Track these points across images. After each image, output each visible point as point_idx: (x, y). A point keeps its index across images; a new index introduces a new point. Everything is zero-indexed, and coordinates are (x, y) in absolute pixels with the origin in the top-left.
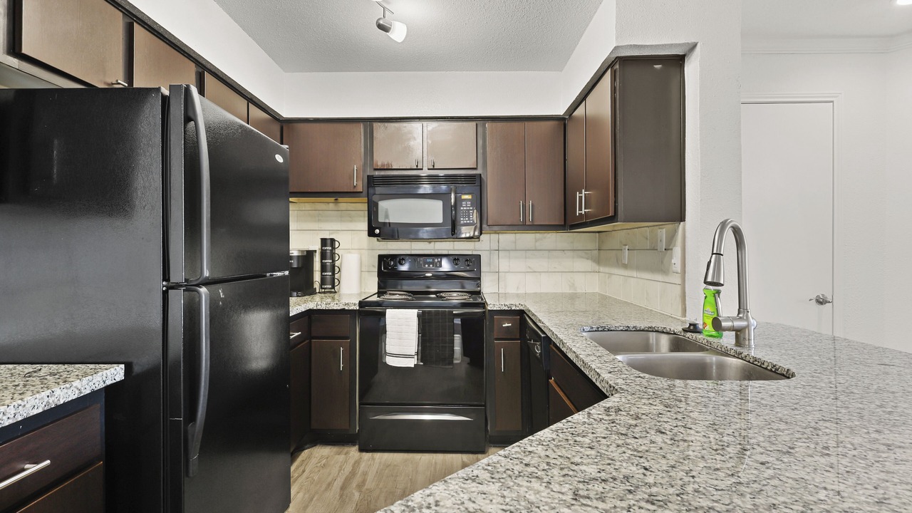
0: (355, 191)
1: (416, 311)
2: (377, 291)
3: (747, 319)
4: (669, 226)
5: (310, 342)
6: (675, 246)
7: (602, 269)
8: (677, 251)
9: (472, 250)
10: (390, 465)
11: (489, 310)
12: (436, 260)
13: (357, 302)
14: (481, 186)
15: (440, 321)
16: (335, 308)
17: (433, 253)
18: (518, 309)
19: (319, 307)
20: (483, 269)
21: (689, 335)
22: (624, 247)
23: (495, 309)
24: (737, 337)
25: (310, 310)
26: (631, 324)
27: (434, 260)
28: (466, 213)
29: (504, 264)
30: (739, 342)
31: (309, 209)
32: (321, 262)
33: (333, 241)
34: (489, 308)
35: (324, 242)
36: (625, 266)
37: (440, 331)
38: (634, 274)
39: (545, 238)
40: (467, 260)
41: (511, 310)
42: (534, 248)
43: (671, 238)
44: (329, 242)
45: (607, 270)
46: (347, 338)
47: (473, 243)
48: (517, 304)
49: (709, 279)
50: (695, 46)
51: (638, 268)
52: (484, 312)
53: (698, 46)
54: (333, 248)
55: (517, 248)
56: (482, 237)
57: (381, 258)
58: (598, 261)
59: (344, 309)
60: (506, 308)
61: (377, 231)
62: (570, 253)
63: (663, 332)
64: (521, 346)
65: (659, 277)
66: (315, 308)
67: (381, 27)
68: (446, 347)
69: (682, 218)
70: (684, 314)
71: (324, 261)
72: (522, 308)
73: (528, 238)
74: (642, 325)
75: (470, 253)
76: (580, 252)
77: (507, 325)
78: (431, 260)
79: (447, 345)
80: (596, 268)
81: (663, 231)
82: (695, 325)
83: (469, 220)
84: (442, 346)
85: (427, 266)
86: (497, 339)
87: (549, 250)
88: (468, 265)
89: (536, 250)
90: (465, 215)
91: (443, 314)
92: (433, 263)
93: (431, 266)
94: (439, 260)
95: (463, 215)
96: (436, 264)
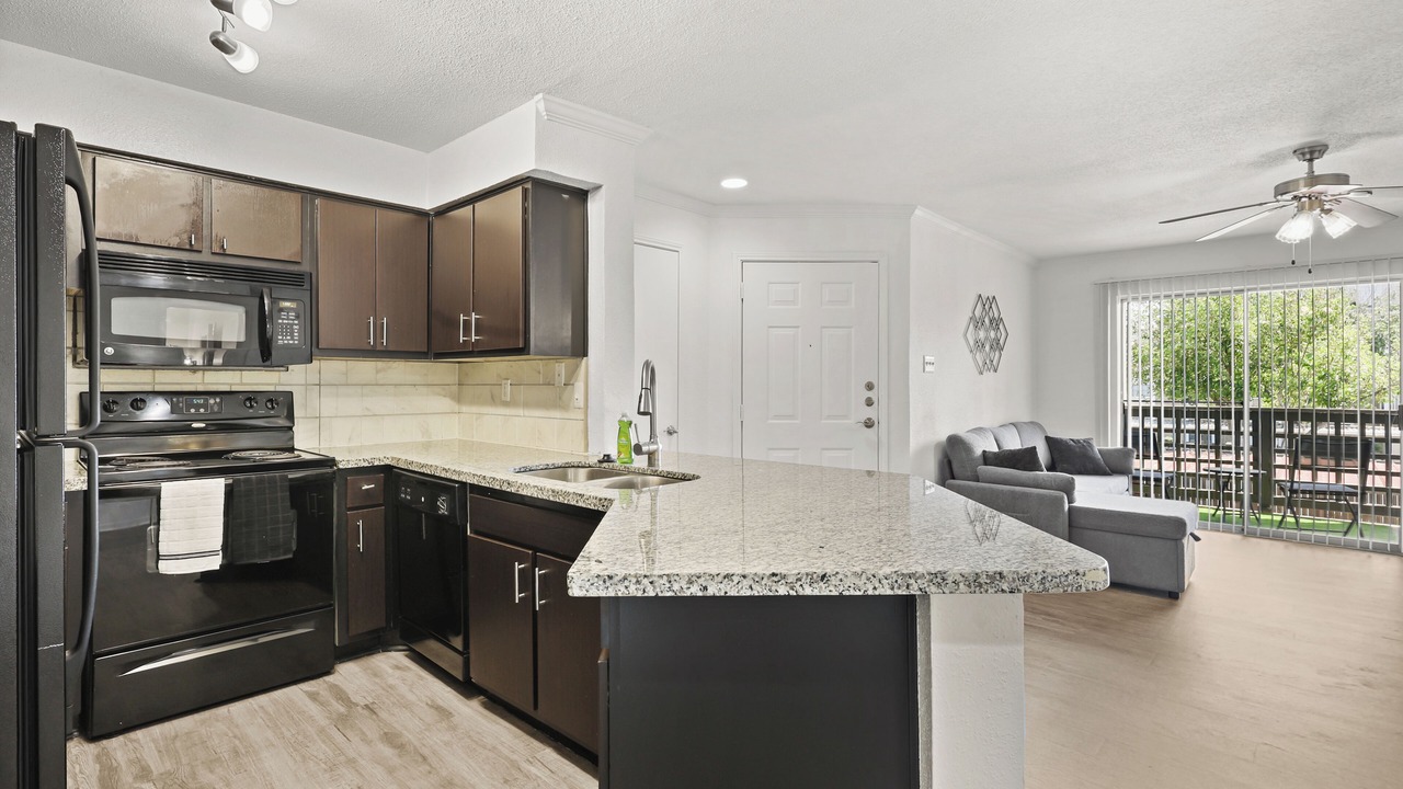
3: (657, 443)
4: (571, 361)
6: (576, 380)
7: (464, 409)
8: (579, 385)
10: (177, 736)
11: (340, 470)
12: (212, 401)
14: (311, 290)
15: (267, 491)
18: (382, 464)
21: (605, 465)
22: (504, 382)
23: (350, 466)
24: (649, 459)
26: (550, 462)
27: (207, 400)
28: (286, 329)
29: (329, 404)
30: (651, 462)
34: (341, 467)
36: (506, 404)
37: (267, 506)
38: (520, 412)
39: (390, 368)
40: (270, 400)
41: (373, 467)
42: (374, 383)
43: (572, 373)
45: (474, 409)
48: (382, 457)
49: (642, 410)
50: (599, 187)
51: (526, 405)
52: (333, 473)
53: (603, 190)
55: (349, 382)
58: (459, 399)
60: (366, 464)
61: (110, 350)
62: (424, 390)
63: (578, 467)
64: (385, 513)
65: (557, 414)
67: (217, 43)
68: (277, 529)
69: (585, 353)
70: (587, 450)
72: (388, 462)
73: (366, 368)
74: (560, 462)
75: (271, 389)
76: (437, 389)
77: (366, 487)
78: (201, 401)
79: (281, 526)
80: (456, 407)
81: (561, 367)
82: (608, 456)
83: (292, 339)
84: (270, 529)
85: (193, 410)
86: (350, 509)
87: (396, 385)
88: (272, 409)
89: (377, 385)
90: (287, 332)
91: (272, 481)
92: (205, 406)
93: (202, 410)
94: (218, 400)
95: (282, 332)
96: (212, 407)
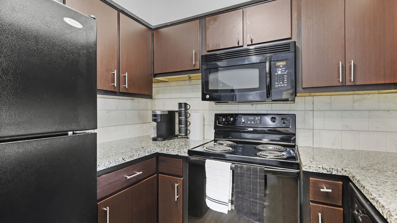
0: (194, 68)
1: (229, 164)
2: (213, 139)
5: (158, 176)
9: (288, 110)
11: (304, 172)
12: (257, 118)
13: (187, 151)
14: (295, 52)
16: (172, 154)
17: (255, 112)
18: (340, 174)
19: (162, 152)
20: (298, 125)
23: (311, 171)
25: (157, 153)
27: (255, 118)
28: (280, 77)
29: (318, 123)
31: (175, 85)
32: (179, 118)
33: (186, 104)
34: (304, 169)
35: (180, 104)
37: (251, 186)
40: (283, 119)
42: (351, 109)
44: (183, 105)
46: (181, 177)
47: (289, 105)
48: (339, 169)
52: (298, 173)
54: (186, 109)
55: (333, 109)
56: (297, 99)
57: (217, 116)
59: (178, 155)
61: (208, 96)
64: (344, 214)
66: (160, 152)
68: (257, 203)
71: (180, 118)
72: (345, 174)
77: (325, 190)
78: (252, 118)
79: (258, 201)
83: (283, 83)
84: (253, 201)
85: (249, 122)
86: (312, 202)
88: (284, 123)
89: (353, 110)
90: (280, 80)
91: (255, 170)
92: (254, 120)
93: (253, 122)
94: (259, 118)
95: (278, 80)
96: (257, 121)
